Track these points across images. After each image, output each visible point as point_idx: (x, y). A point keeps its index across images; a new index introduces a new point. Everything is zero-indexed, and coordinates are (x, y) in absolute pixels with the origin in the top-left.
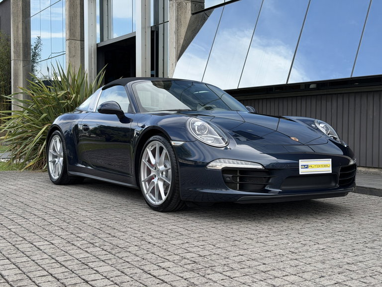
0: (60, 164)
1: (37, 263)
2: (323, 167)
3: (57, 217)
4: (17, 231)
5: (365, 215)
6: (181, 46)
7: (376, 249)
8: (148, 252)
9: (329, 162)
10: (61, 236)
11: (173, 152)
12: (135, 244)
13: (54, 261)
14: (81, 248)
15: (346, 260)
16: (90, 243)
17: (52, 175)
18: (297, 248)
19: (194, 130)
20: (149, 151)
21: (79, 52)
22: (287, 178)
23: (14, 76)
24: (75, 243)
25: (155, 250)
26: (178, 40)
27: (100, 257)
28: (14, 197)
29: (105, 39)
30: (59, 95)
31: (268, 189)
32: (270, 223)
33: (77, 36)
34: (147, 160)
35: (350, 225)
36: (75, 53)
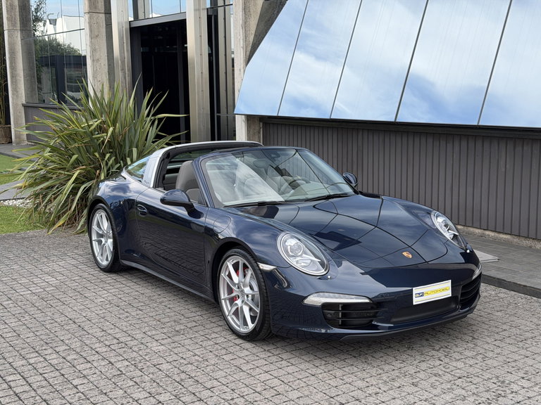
0: (109, 247)
2: (441, 290)
3: (125, 356)
5: (490, 337)
6: (251, 45)
9: (448, 284)
17: (98, 258)
19: (287, 252)
20: (229, 264)
21: (103, 30)
23: (10, 53)
26: (246, 37)
28: (60, 307)
29: (141, 16)
30: (92, 125)
31: (376, 323)
32: (378, 362)
33: (100, 7)
34: (227, 274)
35: (472, 362)
36: (99, 32)
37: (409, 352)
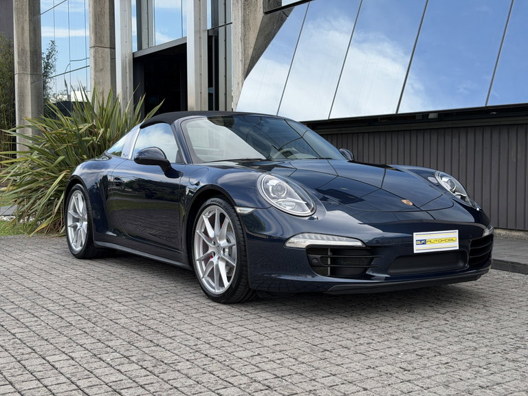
0: (84, 230)
1: (50, 391)
2: (447, 241)
3: (79, 313)
4: (24, 336)
5: (505, 305)
6: (250, 58)
7: (520, 362)
8: (205, 372)
9: (454, 234)
10: (84, 346)
11: (238, 223)
12: (187, 358)
13: (74, 387)
14: (111, 366)
15: (479, 381)
16: (125, 356)
17: (73, 245)
18: (410, 363)
20: (205, 218)
21: (108, 64)
22: (397, 258)
23: (19, 96)
24: (104, 356)
25: (214, 367)
26: (245, 50)
27: (137, 380)
28: (20, 280)
29: (145, 46)
30: (81, 129)
31: (371, 274)
32: (373, 321)
33: (105, 42)
34: (203, 231)
35: (484, 323)
36: (104, 66)
37: (411, 314)
